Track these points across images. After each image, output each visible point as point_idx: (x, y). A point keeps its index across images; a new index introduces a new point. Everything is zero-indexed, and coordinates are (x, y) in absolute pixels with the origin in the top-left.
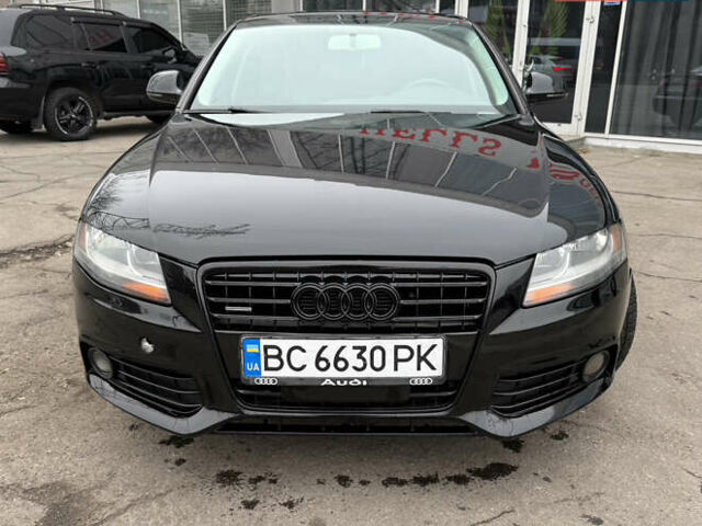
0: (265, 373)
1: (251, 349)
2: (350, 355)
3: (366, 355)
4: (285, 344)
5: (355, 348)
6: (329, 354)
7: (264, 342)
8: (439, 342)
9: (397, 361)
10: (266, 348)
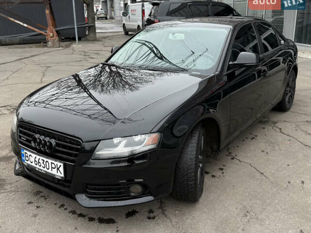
0: (26, 161)
1: (23, 152)
2: (41, 162)
3: (45, 163)
4: (29, 153)
5: (42, 160)
6: (37, 160)
7: (25, 151)
8: (62, 164)
9: (52, 168)
10: (25, 153)
